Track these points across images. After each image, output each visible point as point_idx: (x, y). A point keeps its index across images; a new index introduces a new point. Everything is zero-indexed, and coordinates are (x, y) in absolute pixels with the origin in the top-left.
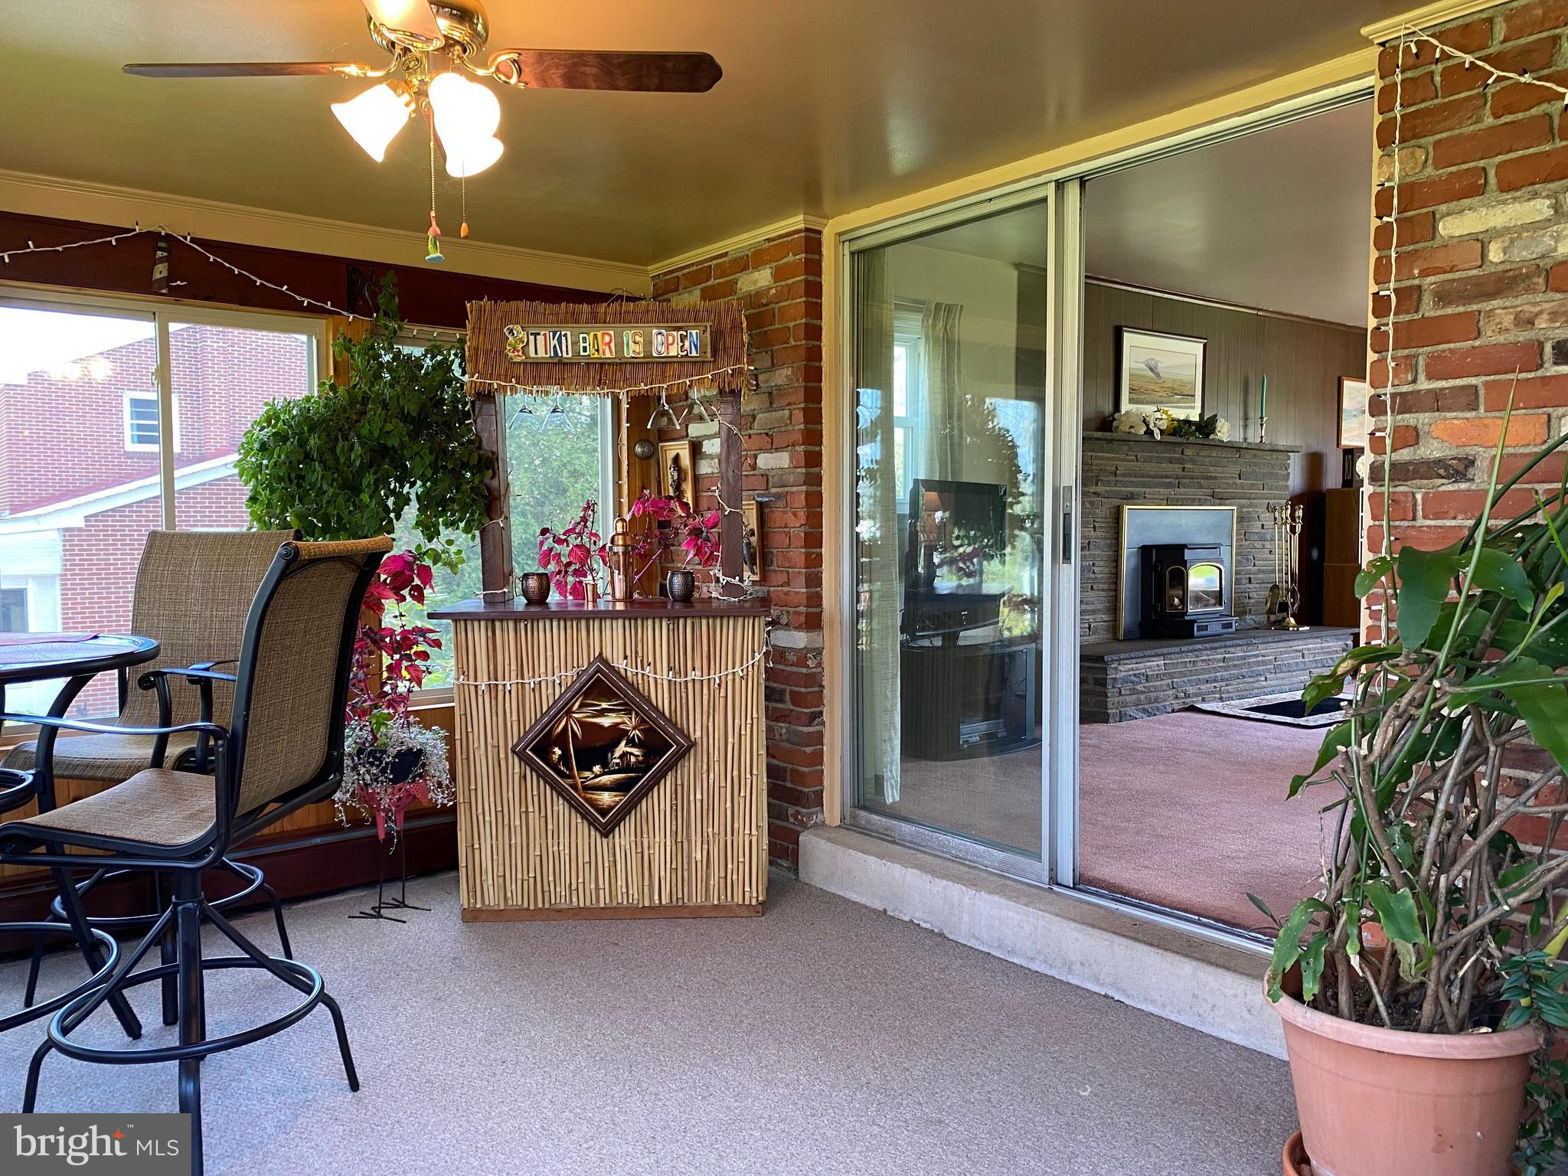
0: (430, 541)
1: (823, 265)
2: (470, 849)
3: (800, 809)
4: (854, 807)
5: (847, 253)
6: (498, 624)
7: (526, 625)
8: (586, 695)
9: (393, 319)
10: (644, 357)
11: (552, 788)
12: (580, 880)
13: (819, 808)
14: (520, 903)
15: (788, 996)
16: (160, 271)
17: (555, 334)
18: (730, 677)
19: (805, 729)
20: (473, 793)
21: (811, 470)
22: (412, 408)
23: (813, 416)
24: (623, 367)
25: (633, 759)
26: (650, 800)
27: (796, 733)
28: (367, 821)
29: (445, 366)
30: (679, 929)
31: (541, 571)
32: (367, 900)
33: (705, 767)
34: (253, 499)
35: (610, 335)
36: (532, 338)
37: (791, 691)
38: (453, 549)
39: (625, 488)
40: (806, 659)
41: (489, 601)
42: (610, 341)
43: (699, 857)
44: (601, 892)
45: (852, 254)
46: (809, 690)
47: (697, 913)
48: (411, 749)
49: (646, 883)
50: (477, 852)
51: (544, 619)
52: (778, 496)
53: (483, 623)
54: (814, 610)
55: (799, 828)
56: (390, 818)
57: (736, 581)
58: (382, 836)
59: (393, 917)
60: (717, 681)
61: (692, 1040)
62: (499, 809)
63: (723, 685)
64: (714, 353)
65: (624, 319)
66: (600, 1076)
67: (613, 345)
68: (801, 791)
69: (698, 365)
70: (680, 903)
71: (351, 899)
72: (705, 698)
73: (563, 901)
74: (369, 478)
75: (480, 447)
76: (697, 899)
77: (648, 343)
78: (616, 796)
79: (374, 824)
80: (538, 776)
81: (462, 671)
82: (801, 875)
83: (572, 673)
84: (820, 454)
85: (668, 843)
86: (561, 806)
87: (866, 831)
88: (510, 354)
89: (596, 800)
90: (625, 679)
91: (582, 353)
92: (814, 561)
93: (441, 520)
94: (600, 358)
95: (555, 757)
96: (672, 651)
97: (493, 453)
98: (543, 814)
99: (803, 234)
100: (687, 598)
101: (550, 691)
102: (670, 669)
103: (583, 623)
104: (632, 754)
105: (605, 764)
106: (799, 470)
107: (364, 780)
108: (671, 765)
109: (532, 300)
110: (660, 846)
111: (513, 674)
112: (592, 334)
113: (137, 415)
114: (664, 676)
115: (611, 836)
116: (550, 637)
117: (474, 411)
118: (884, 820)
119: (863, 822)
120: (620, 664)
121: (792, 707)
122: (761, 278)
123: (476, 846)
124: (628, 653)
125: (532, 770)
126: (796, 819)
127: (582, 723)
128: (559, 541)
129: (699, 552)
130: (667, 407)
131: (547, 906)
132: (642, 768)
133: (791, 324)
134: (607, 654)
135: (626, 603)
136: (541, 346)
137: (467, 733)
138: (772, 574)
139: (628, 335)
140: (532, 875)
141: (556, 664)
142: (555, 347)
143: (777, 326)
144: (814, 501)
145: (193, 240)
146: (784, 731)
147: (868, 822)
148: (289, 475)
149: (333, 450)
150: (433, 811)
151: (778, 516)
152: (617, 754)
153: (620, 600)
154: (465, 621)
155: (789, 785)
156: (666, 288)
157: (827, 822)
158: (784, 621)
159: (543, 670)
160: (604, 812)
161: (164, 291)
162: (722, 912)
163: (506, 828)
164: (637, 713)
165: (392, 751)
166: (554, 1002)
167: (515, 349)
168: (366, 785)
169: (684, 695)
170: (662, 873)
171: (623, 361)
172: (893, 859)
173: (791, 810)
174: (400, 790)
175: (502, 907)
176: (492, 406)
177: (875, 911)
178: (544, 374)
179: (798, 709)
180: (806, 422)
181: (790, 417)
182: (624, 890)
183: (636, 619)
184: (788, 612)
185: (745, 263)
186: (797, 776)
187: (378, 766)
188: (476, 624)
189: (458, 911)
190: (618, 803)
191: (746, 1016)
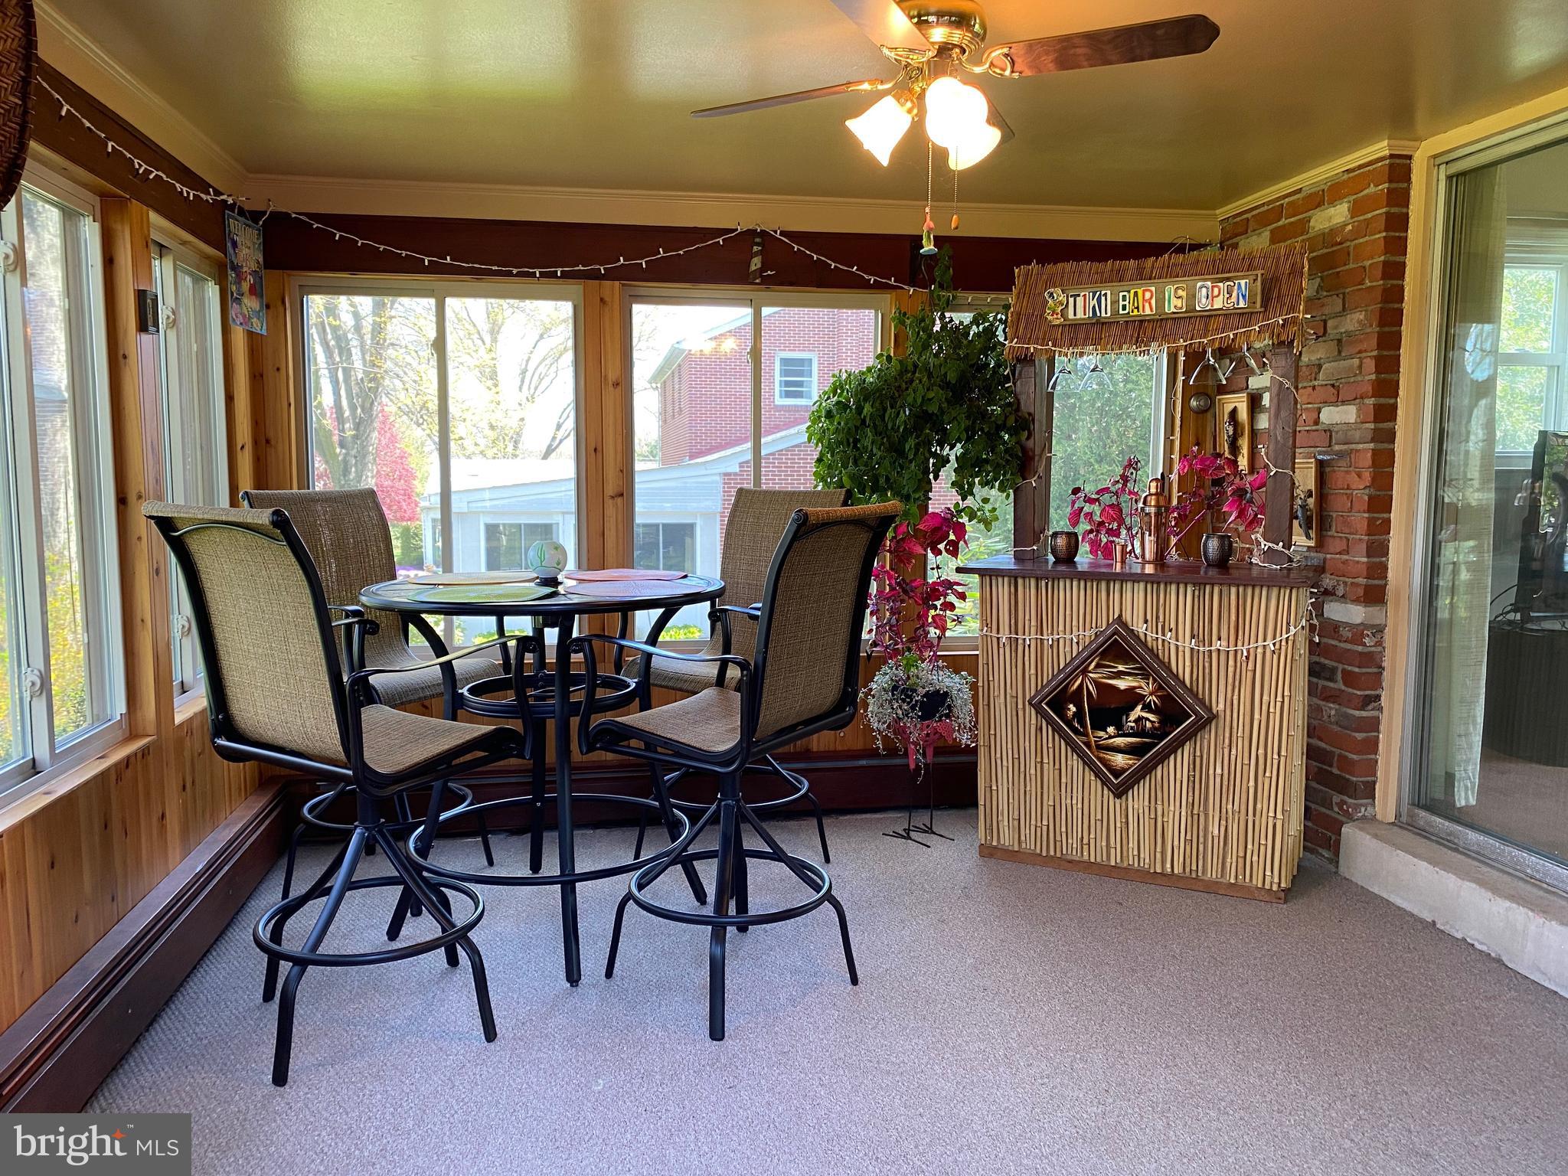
0: (963, 499)
1: (1412, 193)
2: (988, 789)
3: (1345, 798)
4: (1413, 804)
5: (1442, 177)
6: (1020, 581)
7: (1047, 584)
8: (1103, 656)
9: (947, 289)
10: (1186, 312)
11: (1067, 744)
12: (1092, 836)
13: (1370, 801)
14: (1033, 847)
15: (1289, 989)
16: (756, 263)
17: (1094, 294)
18: (1260, 650)
19: (1357, 713)
20: (992, 737)
21: (1381, 425)
22: (952, 377)
23: (1388, 364)
24: (1164, 322)
25: (1148, 725)
26: (1165, 769)
27: (1347, 716)
28: (901, 751)
29: (990, 333)
30: (1189, 901)
31: (1071, 529)
32: (897, 820)
33: (1227, 741)
34: (820, 460)
35: (1151, 291)
36: (1071, 300)
37: (1343, 671)
38: (988, 507)
39: (1177, 443)
40: (1362, 636)
41: (1019, 558)
42: (1151, 298)
43: (1216, 832)
44: (1113, 851)
45: (1449, 178)
46: (1364, 670)
47: (1212, 888)
48: (939, 691)
49: (1159, 849)
50: (994, 793)
51: (1065, 578)
52: (1341, 455)
53: (1006, 579)
54: (1376, 582)
55: (1343, 819)
56: (918, 751)
57: (1280, 547)
58: (912, 766)
59: (920, 840)
60: (1245, 654)
61: (1171, 1009)
62: (1016, 756)
63: (1252, 658)
64: (1265, 303)
65: (1171, 273)
66: (1070, 1023)
67: (1153, 302)
68: (1348, 780)
69: (1244, 317)
70: (1194, 876)
71: (888, 818)
72: (1231, 669)
73: (1074, 853)
74: (911, 443)
75: (1018, 409)
76: (1212, 874)
77: (1192, 297)
78: (1130, 759)
79: (906, 754)
80: (1054, 730)
81: (986, 623)
82: (1342, 869)
83: (1090, 633)
84: (1395, 407)
85: (1183, 813)
86: (1075, 762)
87: (1424, 833)
88: (1049, 317)
89: (1110, 760)
90: (1145, 644)
91: (1121, 312)
92: (1380, 528)
93: (977, 480)
94: (1140, 316)
95: (1070, 714)
96: (1196, 618)
97: (1030, 414)
98: (1057, 766)
99: (1387, 162)
100: (1222, 563)
101: (1068, 649)
102: (1193, 637)
103: (1103, 585)
104: (1147, 719)
105: (1119, 726)
106: (1367, 425)
107: (897, 714)
108: (1190, 735)
109: (1078, 261)
110: (1175, 815)
111: (1033, 630)
112: (1132, 292)
113: (785, 373)
114: (1187, 643)
115: (1124, 797)
116: (1070, 595)
117: (1014, 375)
118: (1447, 823)
119: (1422, 823)
120: (1140, 628)
121: (1343, 688)
122: (1338, 214)
123: (994, 788)
124: (1149, 617)
125: (1048, 723)
126: (1341, 809)
127: (1098, 684)
128: (1091, 501)
129: (1241, 514)
130: (1212, 361)
131: (1058, 855)
132: (1158, 734)
133: (1367, 263)
134: (1127, 617)
135: (1156, 565)
136: (1080, 307)
137: (988, 681)
138: (1331, 540)
139: (1170, 289)
140: (1045, 822)
141: (1075, 623)
142: (1094, 307)
143: (1351, 266)
144: (1384, 461)
145: (782, 234)
146: (1333, 712)
147: (1429, 823)
148: (848, 440)
149: (883, 417)
150: (957, 749)
151: (1340, 476)
152: (1132, 717)
153: (1149, 562)
154: (990, 576)
155: (1335, 771)
156: (1235, 231)
157: (1379, 817)
158: (1340, 592)
159: (1061, 628)
160: (1117, 773)
161: (757, 281)
162: (1240, 892)
163: (1022, 776)
164: (1154, 679)
165: (921, 691)
166: (1046, 946)
167: (1054, 312)
168: (899, 719)
169: (1207, 665)
170: (1176, 843)
171: (1162, 317)
172: (1447, 867)
173: (1336, 798)
174: (928, 726)
175: (1016, 849)
176: (1032, 369)
177: (1422, 921)
178: (1082, 335)
179: (1350, 690)
180: (1378, 371)
181: (1360, 367)
182: (1136, 853)
183: (1158, 583)
184: (1345, 583)
185: (1319, 199)
186: (1346, 764)
187: (908, 703)
188: (1000, 579)
189: (977, 845)
190: (1132, 766)
191: (1236, 999)
